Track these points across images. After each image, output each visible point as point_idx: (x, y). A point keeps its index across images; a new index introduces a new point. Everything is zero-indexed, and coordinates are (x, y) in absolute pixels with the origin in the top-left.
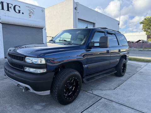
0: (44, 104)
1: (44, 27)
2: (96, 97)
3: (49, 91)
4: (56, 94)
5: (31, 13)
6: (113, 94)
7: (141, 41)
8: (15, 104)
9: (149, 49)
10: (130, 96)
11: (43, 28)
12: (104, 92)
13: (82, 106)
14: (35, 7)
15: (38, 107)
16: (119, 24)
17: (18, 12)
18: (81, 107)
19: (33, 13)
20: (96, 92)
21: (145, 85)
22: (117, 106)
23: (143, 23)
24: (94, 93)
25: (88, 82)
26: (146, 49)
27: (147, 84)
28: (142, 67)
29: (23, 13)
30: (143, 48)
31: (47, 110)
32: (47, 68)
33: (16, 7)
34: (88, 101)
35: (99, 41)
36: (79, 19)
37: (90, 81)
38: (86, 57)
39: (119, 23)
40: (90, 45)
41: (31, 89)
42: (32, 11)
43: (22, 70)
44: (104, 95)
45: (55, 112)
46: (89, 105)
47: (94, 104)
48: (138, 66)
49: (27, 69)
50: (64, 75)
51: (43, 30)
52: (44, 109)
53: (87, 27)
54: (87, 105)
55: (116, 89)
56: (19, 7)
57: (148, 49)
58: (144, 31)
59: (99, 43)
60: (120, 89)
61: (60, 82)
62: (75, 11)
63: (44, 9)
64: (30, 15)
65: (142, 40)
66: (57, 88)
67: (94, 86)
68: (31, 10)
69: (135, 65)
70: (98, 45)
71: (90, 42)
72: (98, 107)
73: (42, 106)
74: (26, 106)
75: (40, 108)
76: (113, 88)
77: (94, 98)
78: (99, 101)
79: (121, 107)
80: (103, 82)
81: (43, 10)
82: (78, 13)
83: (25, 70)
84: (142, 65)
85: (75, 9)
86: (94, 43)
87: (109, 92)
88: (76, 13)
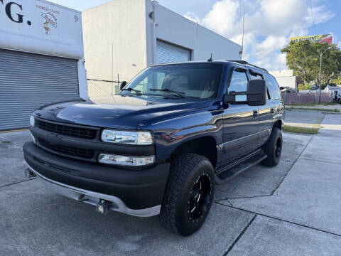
0: (138, 238)
1: (82, 57)
2: (243, 212)
3: (159, 206)
4: (174, 212)
5: (49, 24)
6: (275, 203)
7: (285, 89)
8: (69, 244)
9: (304, 107)
10: (309, 207)
11: (78, 60)
12: (255, 202)
13: (223, 235)
14: (57, 9)
15: (127, 246)
16: (241, 53)
17: (16, 19)
18: (222, 238)
19: (53, 24)
20: (238, 203)
21: (328, 181)
22: (294, 229)
23: (288, 51)
24: (234, 205)
25: (223, 181)
26: (298, 107)
27: (330, 180)
28: (305, 143)
29: (29, 23)
30: (289, 105)
31: (152, 250)
32: (155, 154)
33: (13, 7)
34: (231, 223)
35: (245, 90)
36: (158, 40)
37: (227, 179)
38: (222, 126)
39: (242, 49)
40: (227, 99)
41: (119, 206)
42: (52, 18)
43: (92, 160)
44: (258, 207)
45: (172, 255)
46: (237, 232)
47: (246, 229)
48: (296, 142)
49: (106, 159)
50: (188, 168)
51: (79, 63)
52: (144, 250)
53: (210, 60)
54: (232, 232)
55: (275, 194)
56: (21, 6)
57: (300, 107)
58: (291, 69)
59: (245, 96)
60: (282, 192)
61: (179, 185)
62: (151, 21)
63: (80, 13)
64: (47, 29)
65: (286, 87)
66: (175, 199)
67: (229, 189)
68: (50, 17)
69: (289, 141)
70: (243, 98)
71: (225, 92)
72: (258, 236)
73: (136, 242)
74: (99, 247)
75: (135, 249)
76: (268, 192)
77: (240, 215)
78: (254, 221)
79: (303, 230)
80: (243, 181)
81: (77, 16)
82: (156, 25)
83: (101, 161)
84: (303, 140)
85: (151, 15)
86: (234, 94)
87: (263, 201)
88: (152, 25)
